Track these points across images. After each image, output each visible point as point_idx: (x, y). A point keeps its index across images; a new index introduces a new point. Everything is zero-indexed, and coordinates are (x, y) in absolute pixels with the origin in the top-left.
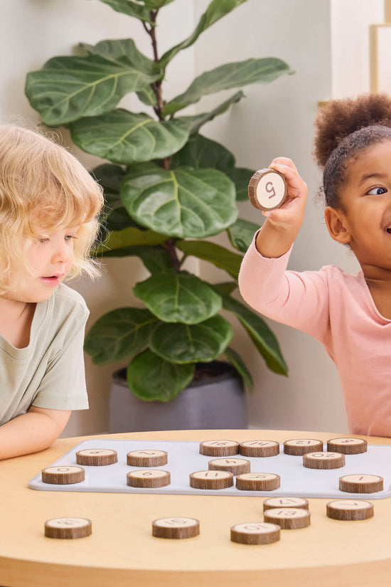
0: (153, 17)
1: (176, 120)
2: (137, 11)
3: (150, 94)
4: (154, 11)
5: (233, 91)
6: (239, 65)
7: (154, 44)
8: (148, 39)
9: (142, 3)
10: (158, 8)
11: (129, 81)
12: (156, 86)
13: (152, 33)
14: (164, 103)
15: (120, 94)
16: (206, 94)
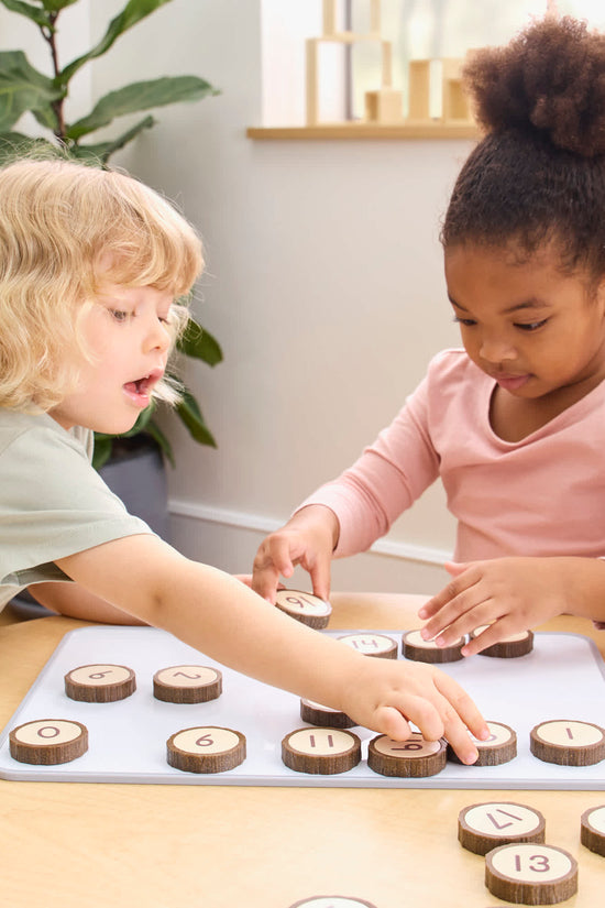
0: (53, 20)
1: (83, 148)
2: (33, 13)
3: (49, 115)
4: (54, 13)
5: (140, 116)
6: (151, 84)
7: (54, 54)
8: (46, 47)
9: (39, 5)
10: (58, 9)
11: (27, 97)
12: (57, 105)
13: (51, 40)
14: (67, 127)
15: (17, 112)
16: (119, 114)
